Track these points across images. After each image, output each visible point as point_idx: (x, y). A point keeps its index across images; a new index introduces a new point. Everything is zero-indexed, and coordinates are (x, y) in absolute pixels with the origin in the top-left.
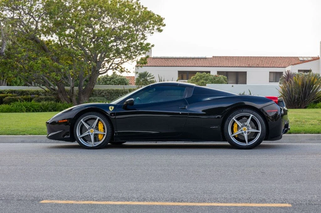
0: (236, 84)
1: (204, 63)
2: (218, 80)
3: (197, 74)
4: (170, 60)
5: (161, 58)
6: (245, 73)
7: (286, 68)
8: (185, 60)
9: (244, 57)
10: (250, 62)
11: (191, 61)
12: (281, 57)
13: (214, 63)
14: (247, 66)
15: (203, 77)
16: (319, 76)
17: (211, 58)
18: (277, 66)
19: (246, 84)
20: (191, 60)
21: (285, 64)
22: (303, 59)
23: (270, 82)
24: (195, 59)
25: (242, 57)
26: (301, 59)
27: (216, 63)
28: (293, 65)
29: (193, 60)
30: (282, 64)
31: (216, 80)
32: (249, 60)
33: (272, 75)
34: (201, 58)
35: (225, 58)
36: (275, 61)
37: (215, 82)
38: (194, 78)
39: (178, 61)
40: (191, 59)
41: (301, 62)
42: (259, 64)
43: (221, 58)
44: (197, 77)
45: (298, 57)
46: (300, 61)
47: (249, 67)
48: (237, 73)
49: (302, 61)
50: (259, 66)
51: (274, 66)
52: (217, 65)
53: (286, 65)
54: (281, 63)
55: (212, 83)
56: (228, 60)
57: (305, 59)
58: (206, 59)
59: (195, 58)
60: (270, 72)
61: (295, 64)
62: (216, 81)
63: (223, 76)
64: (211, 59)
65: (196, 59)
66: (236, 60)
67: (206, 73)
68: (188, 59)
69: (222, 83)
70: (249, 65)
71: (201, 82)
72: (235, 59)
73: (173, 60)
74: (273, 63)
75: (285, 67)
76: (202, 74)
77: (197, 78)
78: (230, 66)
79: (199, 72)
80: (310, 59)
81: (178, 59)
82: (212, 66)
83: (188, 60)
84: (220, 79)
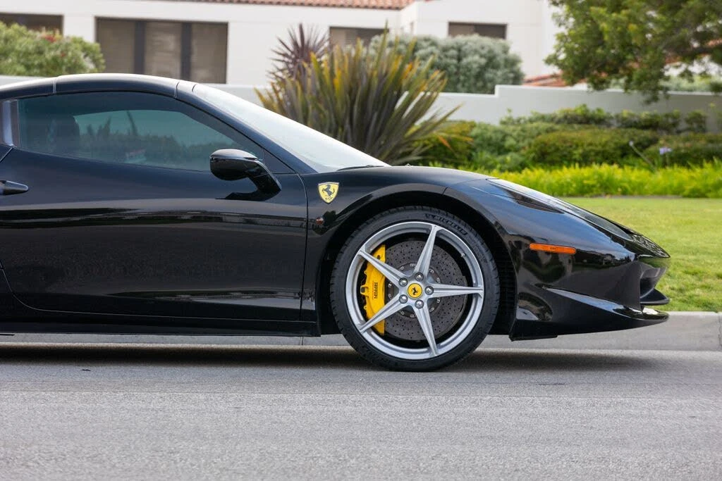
6: (221, 29)
7: (402, 12)
33: (340, 39)
37: (41, 66)
47: (239, 2)
48: (186, 29)
62: (46, 60)
67: (2, 26)
75: (398, 9)
84: (64, 54)
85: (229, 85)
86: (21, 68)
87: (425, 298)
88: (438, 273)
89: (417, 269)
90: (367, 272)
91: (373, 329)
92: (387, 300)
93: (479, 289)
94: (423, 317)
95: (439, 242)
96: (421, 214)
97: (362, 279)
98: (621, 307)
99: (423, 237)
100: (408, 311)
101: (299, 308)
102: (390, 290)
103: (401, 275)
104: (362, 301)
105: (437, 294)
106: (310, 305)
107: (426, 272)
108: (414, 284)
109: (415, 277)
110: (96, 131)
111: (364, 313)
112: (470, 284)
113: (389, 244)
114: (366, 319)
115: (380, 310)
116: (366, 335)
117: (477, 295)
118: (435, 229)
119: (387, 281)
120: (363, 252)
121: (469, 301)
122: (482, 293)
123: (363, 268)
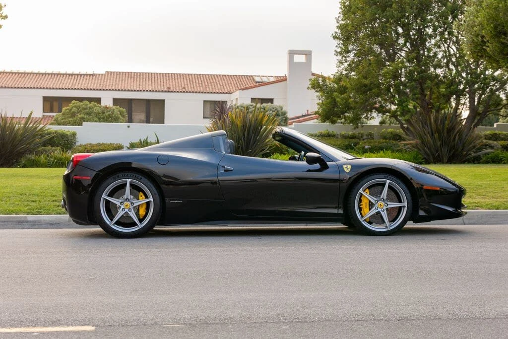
0: (147, 123)
1: (90, 83)
2: (109, 115)
3: (73, 104)
4: (28, 77)
5: (13, 73)
6: (162, 102)
7: (232, 95)
8: (56, 77)
9: (160, 74)
10: (171, 84)
11: (67, 79)
12: (225, 75)
13: (108, 84)
14: (165, 89)
15: (84, 109)
16: (282, 109)
17: (102, 74)
18: (217, 91)
19: (164, 123)
20: (67, 77)
21: (231, 87)
22: (262, 79)
23: (204, 118)
24: (74, 76)
25: (157, 73)
26: (258, 79)
27: (111, 83)
28: (243, 89)
29: (70, 77)
30: (225, 87)
31: (107, 114)
32: (169, 80)
33: (208, 106)
34: (84, 75)
35: (127, 75)
36: (213, 82)
37: (104, 118)
38: (67, 109)
39: (43, 78)
40: (68, 76)
41: (258, 84)
42: (186, 86)
43: (121, 76)
44: (72, 108)
45: (252, 76)
46: (257, 82)
47: (169, 91)
48: (148, 102)
49: (259, 82)
50: (187, 90)
51: (211, 90)
52: (113, 88)
53: (232, 90)
54: (224, 85)
55: (99, 120)
56: (132, 79)
57: (265, 80)
58: (94, 77)
59: (75, 75)
60: (204, 101)
61: (246, 89)
63: (118, 107)
64: (103, 77)
65: (76, 76)
66: (147, 79)
67: (88, 103)
68: (62, 76)
69: (116, 120)
70: (169, 88)
71: (80, 118)
72: (144, 76)
73: (34, 77)
74: (210, 84)
75: (229, 93)
76: (82, 103)
77: (73, 110)
78: (135, 88)
79: (76, 100)
80: (272, 79)
81: (42, 76)
82: (104, 88)
83: (61, 78)
84: (113, 113)
87: (385, 208)
88: (389, 199)
89: (381, 197)
90: (362, 198)
91: (365, 220)
92: (370, 209)
93: (405, 204)
94: (384, 215)
95: (390, 187)
96: (383, 176)
97: (360, 201)
98: (454, 209)
99: (383, 185)
100: (378, 213)
101: (337, 212)
102: (371, 205)
103: (376, 199)
104: (360, 209)
105: (389, 206)
106: (341, 211)
107: (385, 198)
108: (380, 203)
109: (381, 200)
110: (142, 141)
111: (361, 214)
112: (400, 202)
113: (369, 188)
114: (362, 217)
115: (368, 213)
116: (363, 223)
117: (404, 206)
118: (388, 181)
119: (370, 201)
120: (361, 191)
121: (400, 208)
122: (406, 205)
123: (361, 197)
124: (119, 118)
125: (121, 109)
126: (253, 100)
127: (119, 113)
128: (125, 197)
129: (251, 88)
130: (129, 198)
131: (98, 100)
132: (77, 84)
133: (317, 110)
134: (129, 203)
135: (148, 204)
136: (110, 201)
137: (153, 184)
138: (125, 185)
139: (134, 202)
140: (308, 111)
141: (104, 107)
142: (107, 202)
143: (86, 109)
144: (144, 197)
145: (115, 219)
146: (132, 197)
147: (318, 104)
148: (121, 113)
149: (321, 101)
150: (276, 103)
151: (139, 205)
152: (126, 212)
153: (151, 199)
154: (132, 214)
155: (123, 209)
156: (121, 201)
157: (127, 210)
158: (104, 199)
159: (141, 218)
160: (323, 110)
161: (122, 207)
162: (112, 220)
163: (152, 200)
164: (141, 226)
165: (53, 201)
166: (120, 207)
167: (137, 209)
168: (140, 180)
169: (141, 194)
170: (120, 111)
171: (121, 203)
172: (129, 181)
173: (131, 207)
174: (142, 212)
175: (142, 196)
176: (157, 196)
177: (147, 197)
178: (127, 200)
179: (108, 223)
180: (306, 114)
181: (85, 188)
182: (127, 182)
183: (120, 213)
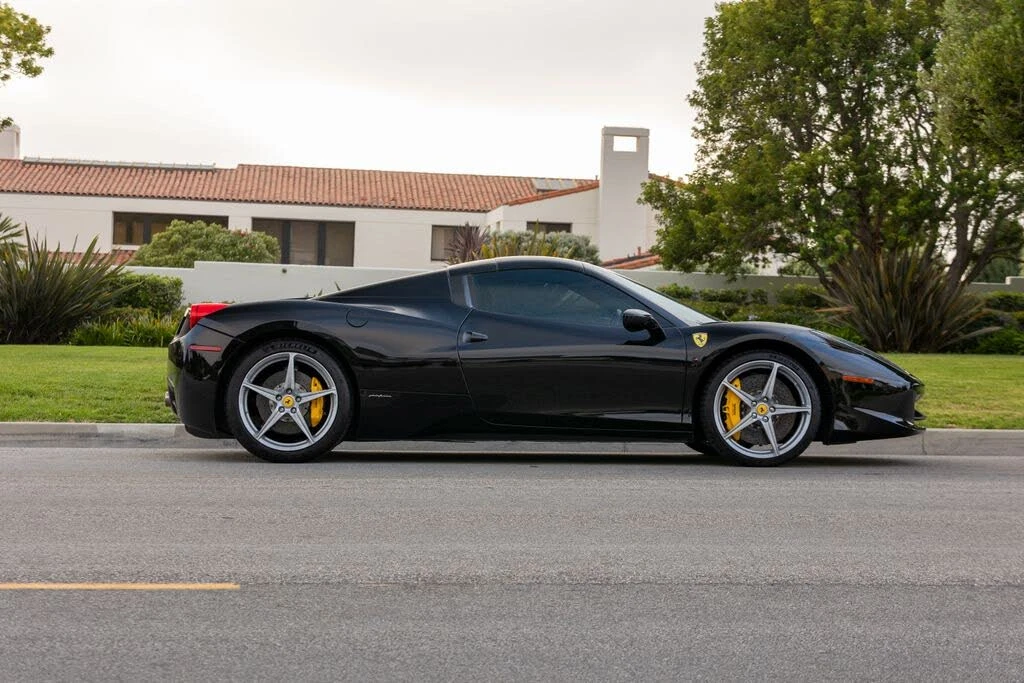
0: (319, 264)
1: (207, 187)
2: (245, 250)
3: (174, 226)
4: (84, 173)
5: (54, 165)
6: (350, 227)
7: (488, 214)
8: (139, 173)
9: (346, 170)
10: (368, 190)
11: (160, 180)
12: (476, 176)
13: (243, 189)
14: (356, 202)
15: (195, 237)
16: (587, 244)
17: (232, 170)
18: (460, 206)
19: (352, 266)
20: (162, 175)
21: (487, 200)
22: (547, 185)
23: (432, 259)
24: (175, 172)
25: (340, 170)
26: (538, 185)
27: (249, 188)
28: (511, 204)
29: (168, 174)
30: (475, 199)
31: (241, 247)
32: (364, 183)
33: (441, 234)
34: (196, 170)
35: (280, 173)
36: (452, 190)
37: (234, 255)
38: (161, 237)
39: (114, 176)
40: (163, 171)
41: (540, 193)
42: (398, 196)
43: (269, 173)
44: (172, 234)
45: (529, 179)
46: (538, 190)
47: (363, 206)
48: (322, 226)
49: (543, 191)
50: (399, 204)
51: (447, 204)
52: (253, 197)
53: (489, 204)
54: (474, 195)
55: (225, 258)
56: (291, 180)
57: (551, 186)
58: (216, 174)
59: (177, 170)
60: (434, 227)
61: (517, 202)
62: (239, 250)
63: (263, 234)
64: (233, 175)
65: (180, 173)
66: (321, 180)
67: (203, 224)
68: (151, 171)
69: (258, 258)
70: (364, 199)
71: (187, 254)
72: (315, 176)
73: (96, 174)
74: (445, 194)
75: (484, 211)
76: (191, 226)
77: (173, 239)
78: (296, 199)
79: (179, 220)
80: (565, 187)
81: (113, 171)
82: (234, 197)
83: (150, 176)
84: (252, 247)
85: (355, 267)
86: (220, 257)
87: (770, 414)
88: (778, 398)
89: (764, 394)
90: (727, 396)
91: (732, 437)
92: (742, 417)
93: (808, 408)
94: (769, 427)
95: (780, 376)
96: (766, 355)
97: (724, 401)
98: (900, 420)
99: (768, 372)
100: (757, 424)
101: (680, 421)
102: (744, 409)
103: (753, 398)
104: (724, 417)
105: (777, 412)
106: (688, 420)
107: (770, 396)
108: (762, 405)
109: (762, 400)
111: (725, 425)
112: (799, 403)
113: (741, 377)
114: (727, 430)
115: (737, 423)
116: (728, 441)
117: (806, 413)
118: (777, 366)
119: (742, 402)
120: (725, 382)
121: (798, 417)
122: (810, 411)
123: (725, 393)
124: (264, 256)
125: (269, 238)
126: (530, 224)
127: (264, 245)
128: (285, 385)
129: (528, 201)
130: (293, 387)
131: (223, 221)
132: (181, 188)
133: (656, 243)
134: (291, 398)
135: (327, 399)
136: (256, 393)
137: (338, 364)
138: (284, 364)
139: (301, 395)
140: (639, 249)
141: (234, 233)
142: (252, 395)
143: (200, 236)
144: (320, 386)
145: (266, 427)
146: (298, 386)
147: (659, 233)
148: (269, 247)
149: (663, 227)
150: (576, 231)
151: (311, 402)
152: (287, 415)
153: (333, 390)
154: (298, 418)
155: (280, 408)
156: (277, 393)
157: (287, 410)
158: (247, 388)
159: (314, 425)
160: (668, 244)
161: (280, 404)
162: (259, 429)
163: (335, 392)
164: (313, 440)
165: (145, 399)
166: (275, 404)
167: (307, 409)
168: (313, 354)
169: (314, 380)
170: (265, 242)
171: (278, 396)
172: (292, 356)
173: (296, 405)
174: (316, 414)
175: (316, 385)
176: (345, 385)
177: (325, 386)
178: (289, 390)
179: (252, 433)
180: (637, 254)
181: (210, 370)
182: (288, 357)
183: (276, 416)
